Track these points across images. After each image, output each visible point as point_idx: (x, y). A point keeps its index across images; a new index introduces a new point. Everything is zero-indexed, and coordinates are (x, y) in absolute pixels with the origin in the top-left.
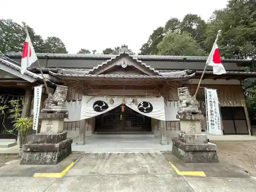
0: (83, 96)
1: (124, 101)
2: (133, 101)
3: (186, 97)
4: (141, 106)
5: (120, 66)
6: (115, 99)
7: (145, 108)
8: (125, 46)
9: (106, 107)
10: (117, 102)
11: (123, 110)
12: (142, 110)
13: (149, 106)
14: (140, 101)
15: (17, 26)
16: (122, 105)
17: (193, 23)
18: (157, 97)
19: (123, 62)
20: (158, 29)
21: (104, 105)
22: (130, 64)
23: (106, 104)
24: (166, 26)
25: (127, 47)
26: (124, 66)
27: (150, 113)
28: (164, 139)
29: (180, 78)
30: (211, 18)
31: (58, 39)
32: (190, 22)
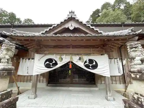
0: (36, 55)
1: (71, 58)
2: (80, 59)
3: (140, 53)
4: (87, 63)
5: (68, 28)
6: (64, 57)
7: (91, 65)
8: (72, 12)
9: (56, 64)
10: (66, 59)
11: (70, 66)
12: (87, 66)
13: (94, 63)
14: (86, 58)
15: (5, 12)
16: (69, 62)
17: (121, 5)
18: (102, 55)
19: (70, 25)
20: (96, 10)
21: (54, 62)
22: (77, 26)
23: (55, 61)
24: (102, 8)
25: (74, 13)
26: (71, 28)
27: (95, 70)
28: (110, 95)
29: (126, 35)
30: (134, 1)
31: (31, 20)
32: (118, 4)
